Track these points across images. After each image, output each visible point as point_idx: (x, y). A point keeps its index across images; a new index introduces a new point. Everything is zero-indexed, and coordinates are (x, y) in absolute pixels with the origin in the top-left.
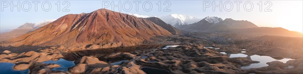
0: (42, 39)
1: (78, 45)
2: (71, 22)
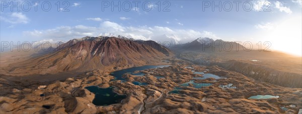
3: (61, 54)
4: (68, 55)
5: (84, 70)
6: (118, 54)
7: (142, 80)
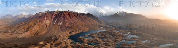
3: (32, 23)
4: (37, 24)
5: (49, 35)
6: (71, 23)
7: (93, 42)
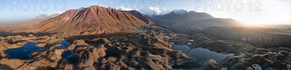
0: (52, 27)
1: (75, 31)
2: (72, 15)
